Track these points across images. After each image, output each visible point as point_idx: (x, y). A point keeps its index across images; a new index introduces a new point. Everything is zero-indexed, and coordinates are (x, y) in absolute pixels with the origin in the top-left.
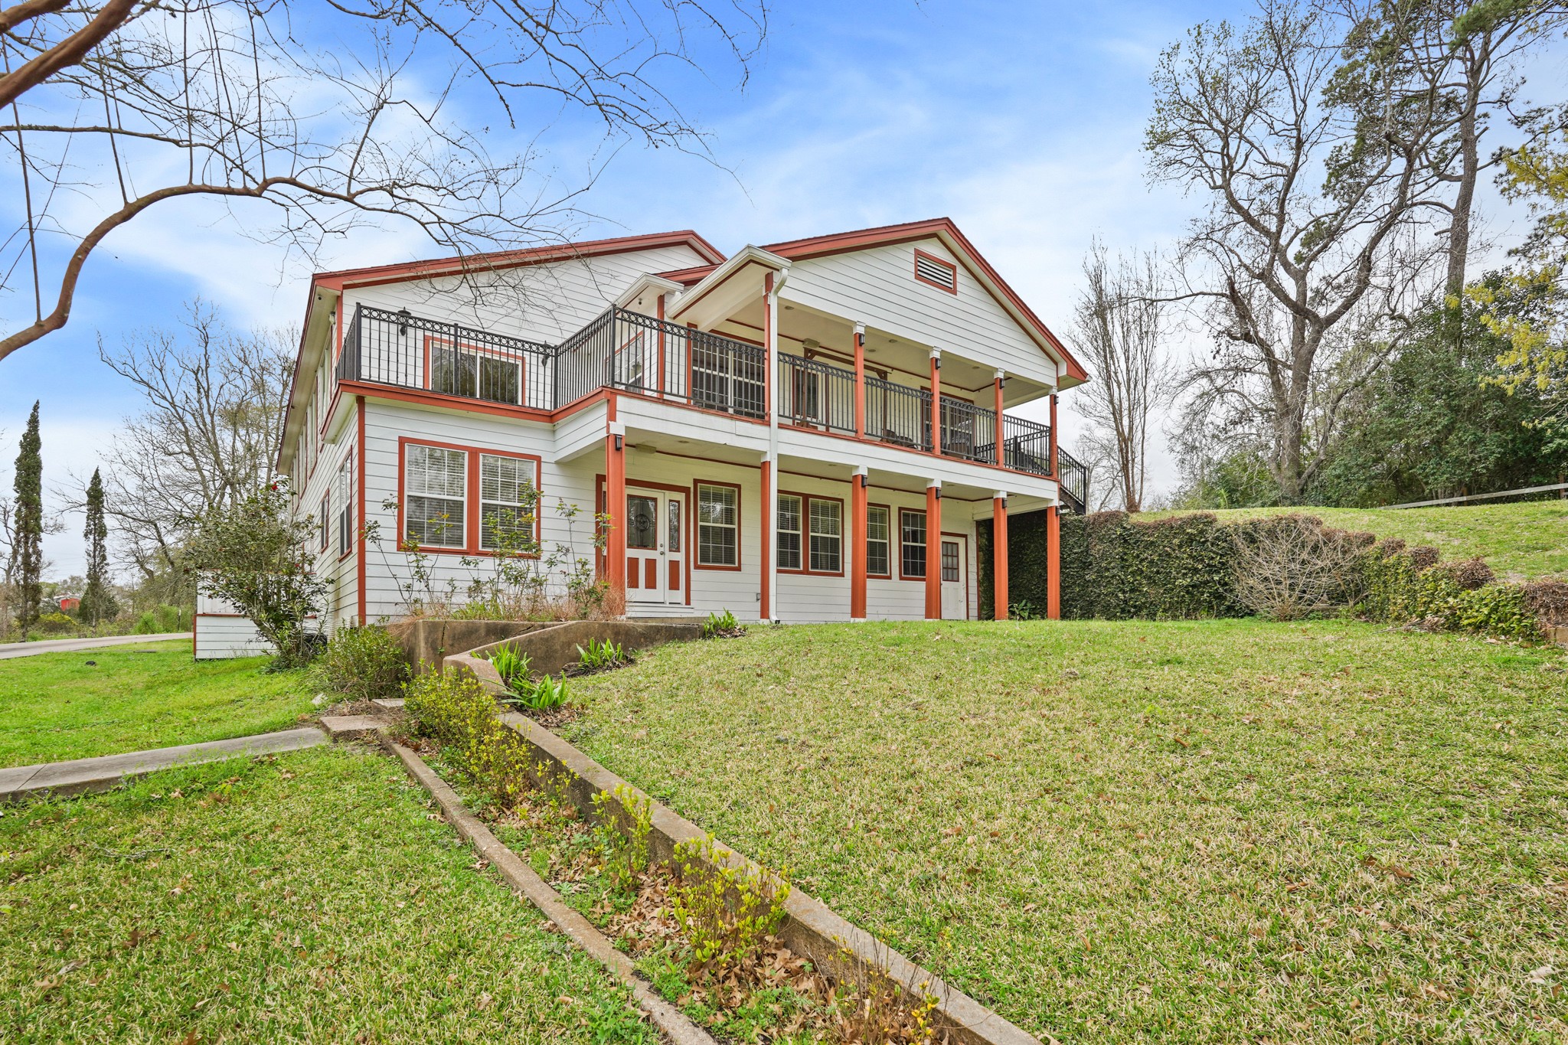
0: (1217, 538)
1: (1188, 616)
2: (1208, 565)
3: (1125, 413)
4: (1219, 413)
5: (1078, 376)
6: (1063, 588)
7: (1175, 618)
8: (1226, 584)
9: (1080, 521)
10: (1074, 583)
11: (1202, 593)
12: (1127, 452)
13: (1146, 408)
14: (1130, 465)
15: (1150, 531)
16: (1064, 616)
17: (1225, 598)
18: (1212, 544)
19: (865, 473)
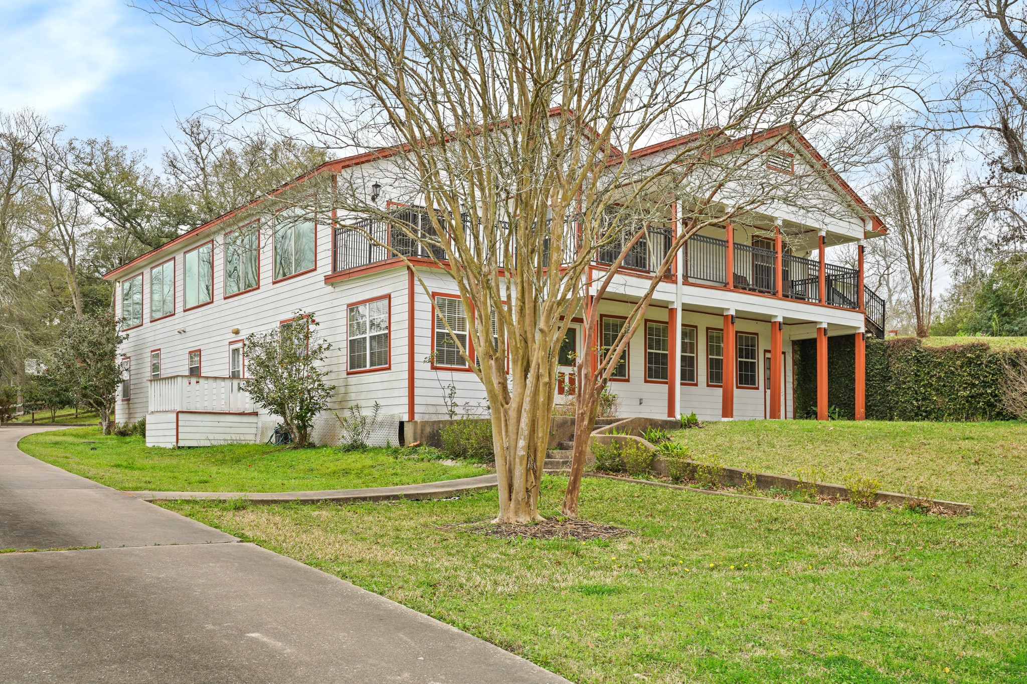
0: (990, 362)
1: (967, 419)
2: (983, 381)
3: (917, 257)
4: (992, 230)
5: (880, 229)
6: (867, 397)
7: (958, 420)
8: (996, 396)
9: (882, 344)
10: (876, 393)
11: (979, 402)
12: (918, 289)
13: (934, 257)
14: (920, 300)
15: (938, 354)
16: (868, 416)
17: (996, 406)
18: (986, 366)
19: (734, 313)
